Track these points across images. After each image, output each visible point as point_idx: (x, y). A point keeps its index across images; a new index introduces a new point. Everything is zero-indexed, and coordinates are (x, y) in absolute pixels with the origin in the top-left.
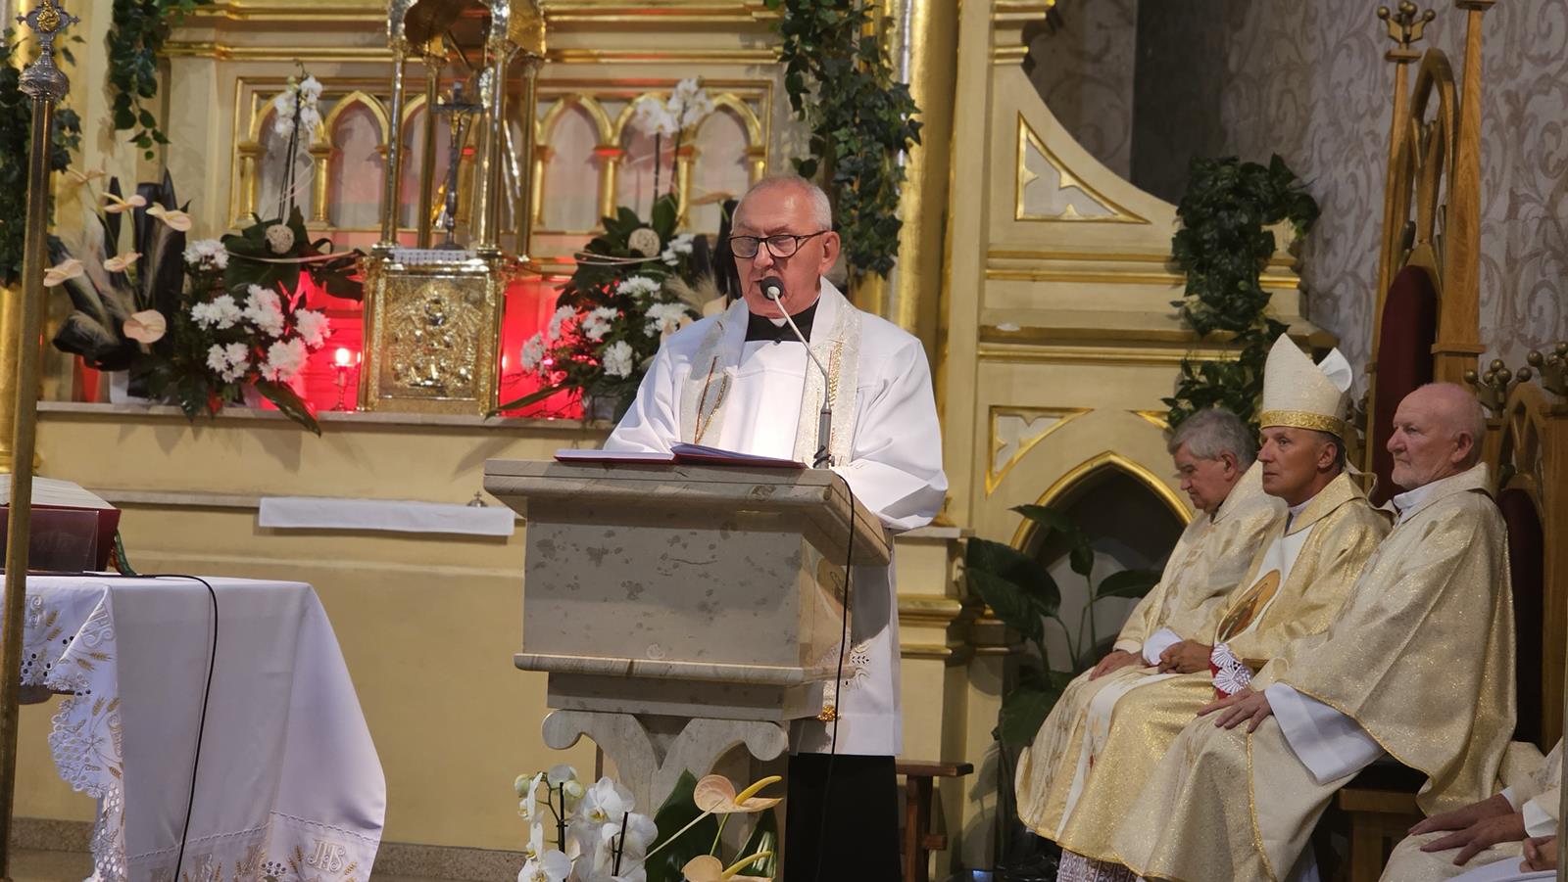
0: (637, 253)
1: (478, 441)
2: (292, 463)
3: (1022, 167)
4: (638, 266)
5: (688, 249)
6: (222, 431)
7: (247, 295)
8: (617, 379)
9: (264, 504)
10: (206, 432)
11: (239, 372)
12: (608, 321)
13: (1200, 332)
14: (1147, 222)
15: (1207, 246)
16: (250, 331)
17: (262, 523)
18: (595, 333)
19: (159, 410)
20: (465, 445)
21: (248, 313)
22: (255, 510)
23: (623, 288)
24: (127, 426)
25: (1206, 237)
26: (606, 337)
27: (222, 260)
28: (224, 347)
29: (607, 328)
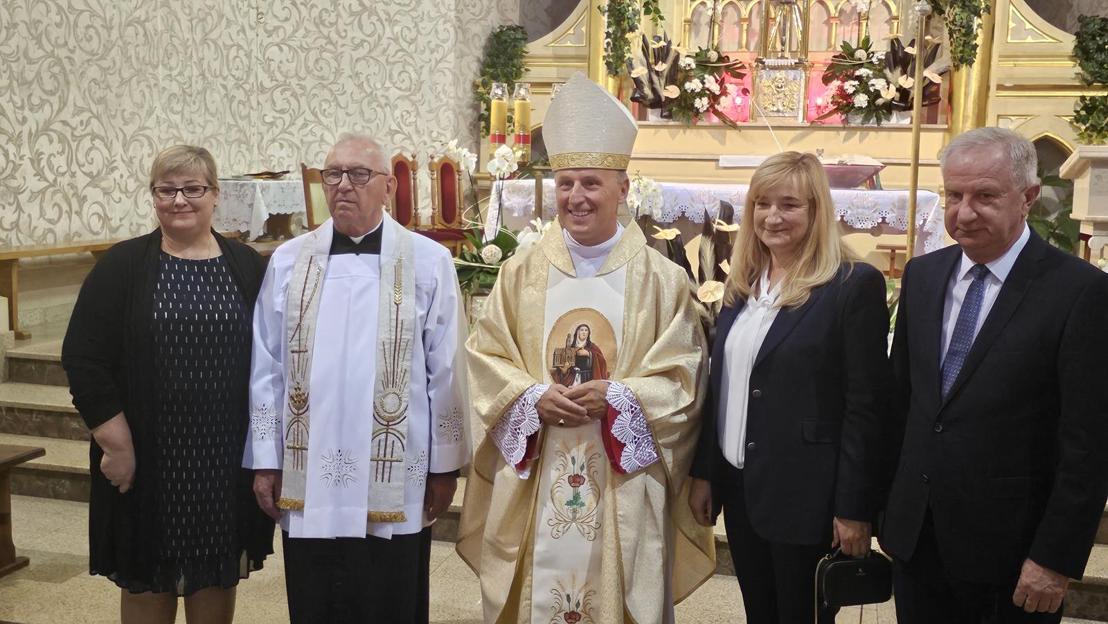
0: (860, 59)
1: (798, 132)
2: (723, 142)
3: (1010, 22)
4: (862, 64)
5: (883, 57)
6: (695, 131)
7: (704, 79)
8: (860, 108)
9: (721, 158)
10: (688, 131)
11: (705, 109)
12: (854, 86)
13: (1088, 85)
14: (1061, 42)
15: (1091, 51)
16: (708, 92)
17: (720, 165)
18: (851, 90)
19: (671, 123)
20: (793, 133)
21: (707, 86)
22: (718, 160)
23: (857, 73)
24: (657, 129)
25: (1091, 47)
26: (855, 92)
27: (693, 66)
28: (700, 99)
29: (854, 89)
